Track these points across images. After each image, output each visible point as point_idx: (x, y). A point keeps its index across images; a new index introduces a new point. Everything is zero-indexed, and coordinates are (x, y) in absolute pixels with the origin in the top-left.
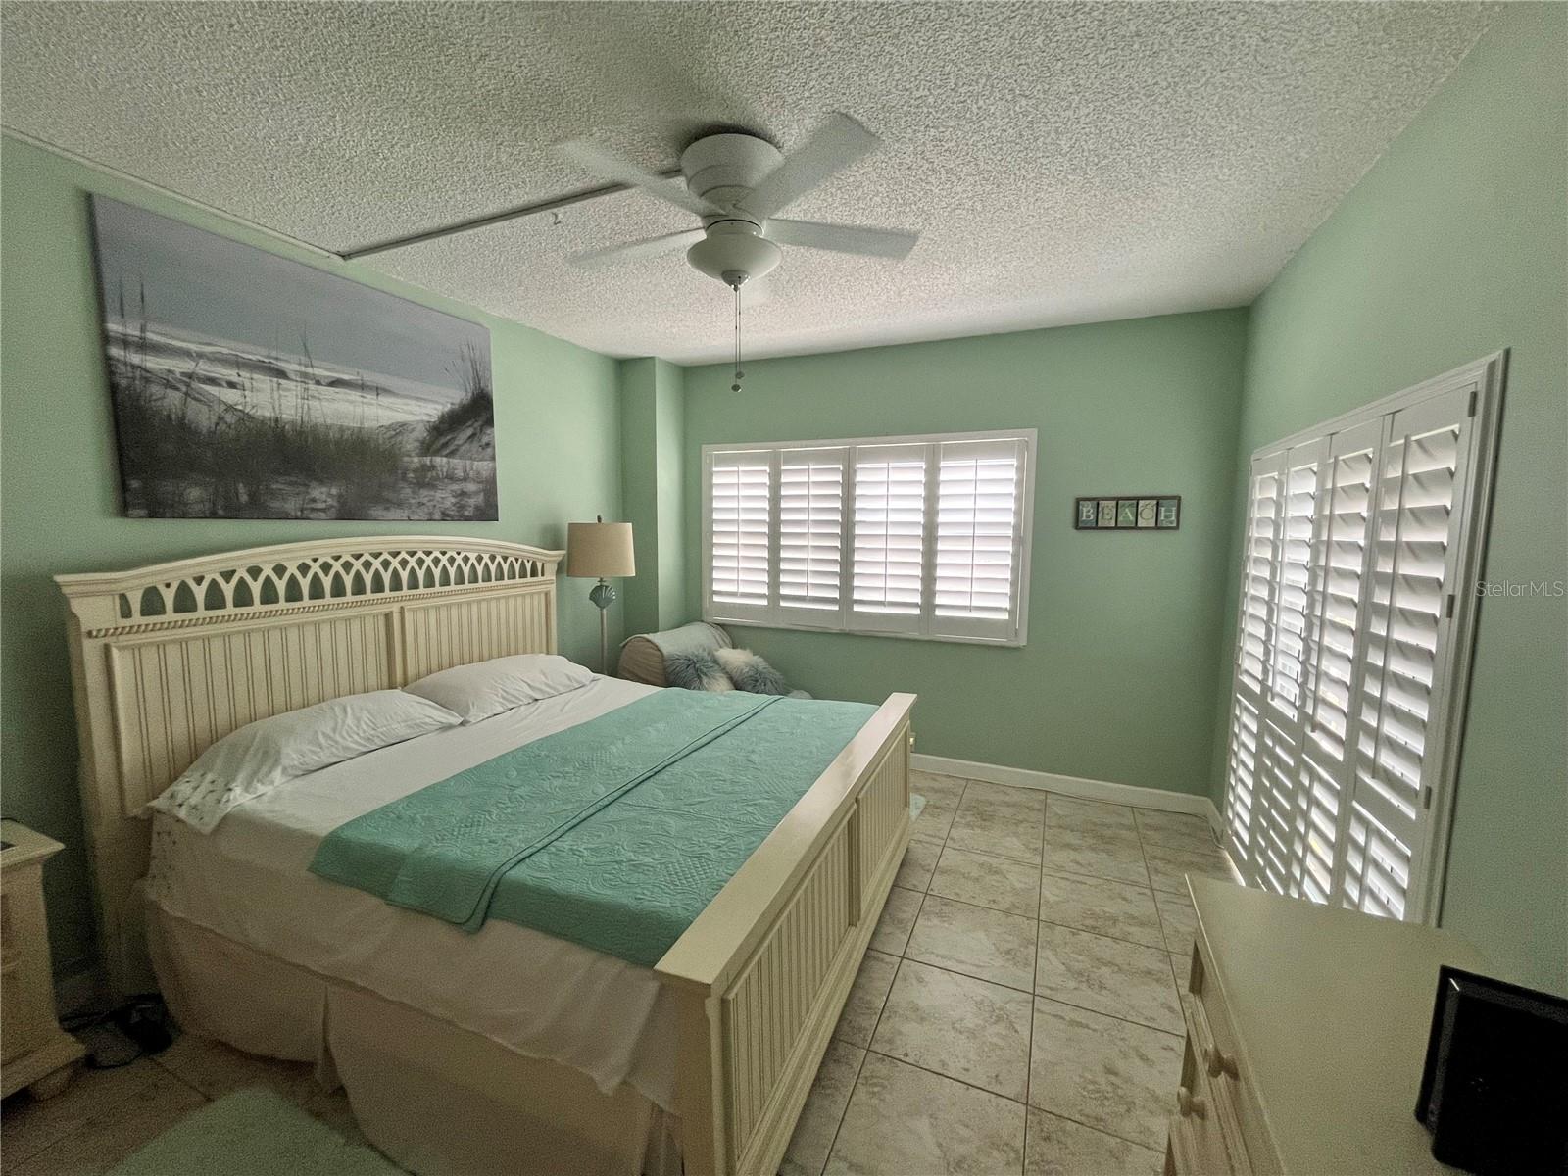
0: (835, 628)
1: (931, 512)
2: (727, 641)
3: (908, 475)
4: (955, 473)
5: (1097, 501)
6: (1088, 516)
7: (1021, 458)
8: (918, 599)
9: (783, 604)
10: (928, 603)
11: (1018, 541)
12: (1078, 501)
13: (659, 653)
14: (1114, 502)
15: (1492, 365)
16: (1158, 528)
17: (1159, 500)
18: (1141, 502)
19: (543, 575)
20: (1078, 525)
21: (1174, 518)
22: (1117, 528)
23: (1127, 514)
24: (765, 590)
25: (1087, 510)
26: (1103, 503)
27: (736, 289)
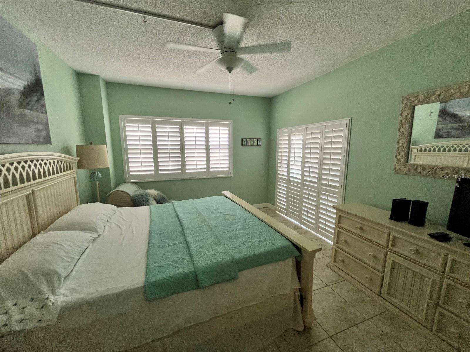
0: (180, 178)
1: (207, 141)
2: (140, 188)
3: (201, 130)
4: (213, 130)
5: (246, 139)
6: (245, 143)
7: (229, 127)
8: (205, 167)
9: (160, 172)
10: (208, 168)
11: (229, 149)
12: (242, 139)
13: (128, 195)
14: (249, 140)
15: (350, 120)
16: (258, 145)
17: (258, 139)
18: (255, 140)
19: (73, 169)
20: (242, 145)
21: (260, 143)
22: (250, 146)
23: (252, 142)
24: (153, 168)
25: (244, 141)
26: (247, 140)
27: (230, 73)
